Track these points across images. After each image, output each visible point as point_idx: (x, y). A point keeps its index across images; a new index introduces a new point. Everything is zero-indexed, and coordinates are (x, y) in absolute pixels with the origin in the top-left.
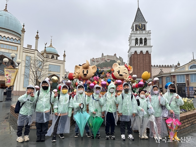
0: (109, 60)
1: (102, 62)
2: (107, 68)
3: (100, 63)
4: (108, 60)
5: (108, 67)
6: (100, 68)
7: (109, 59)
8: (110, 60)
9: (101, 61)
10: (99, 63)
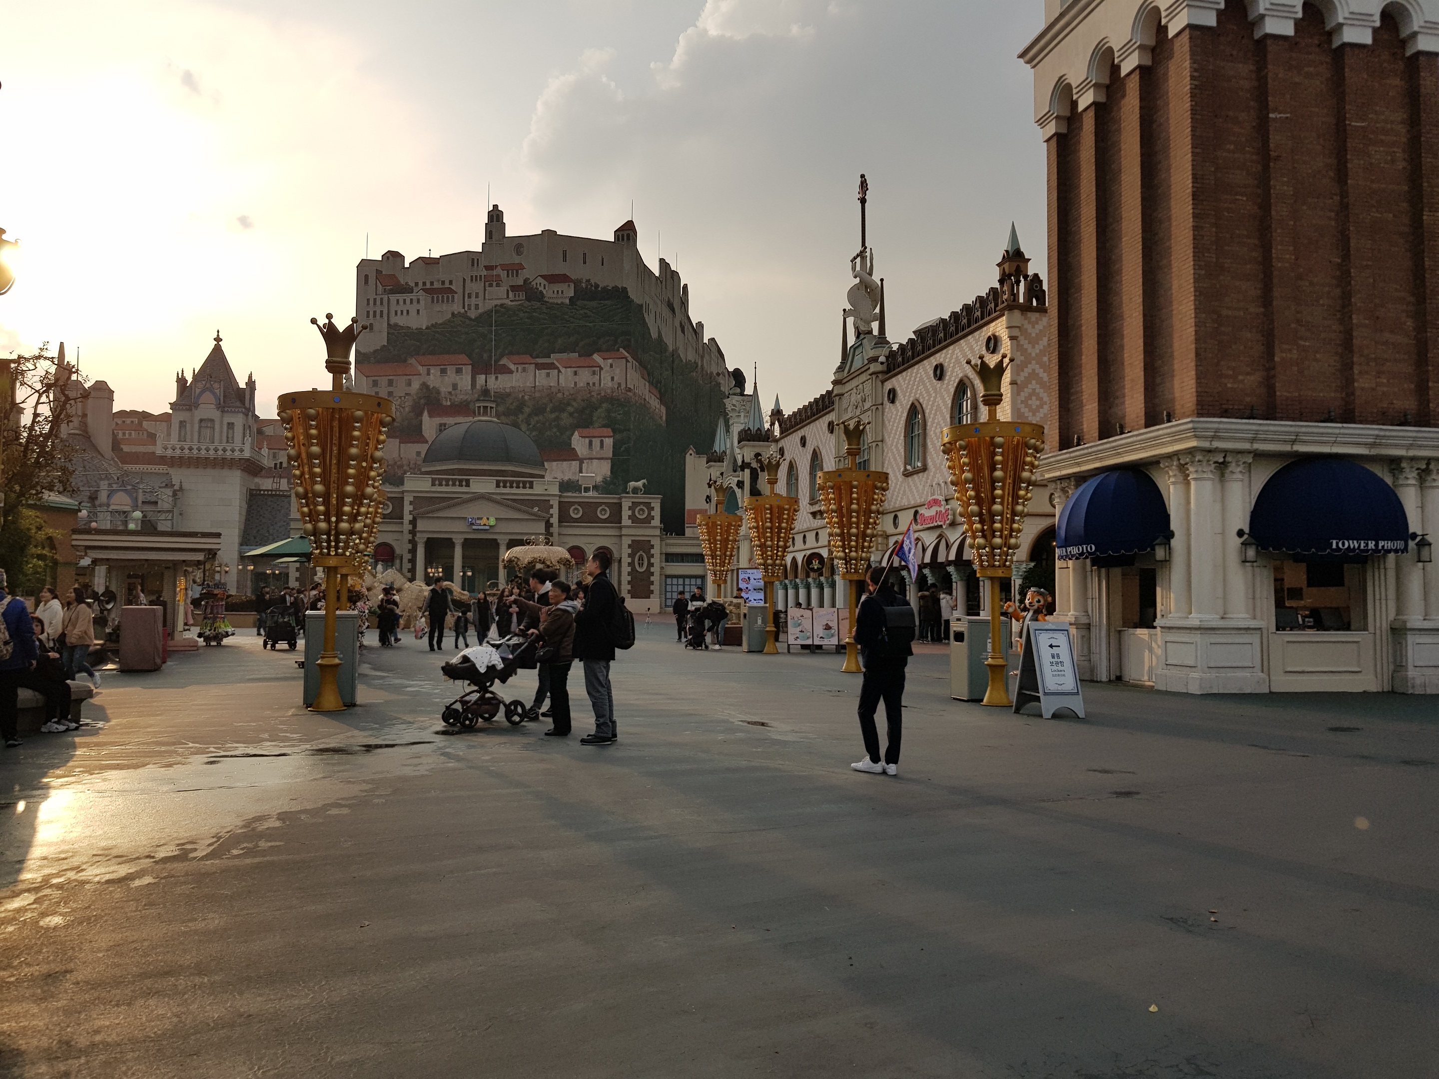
0: (562, 278)
1: (490, 305)
2: (539, 366)
3: (473, 314)
4: (552, 279)
5: (554, 358)
6: (463, 358)
7: (561, 268)
8: (577, 283)
9: (477, 287)
10: (457, 308)
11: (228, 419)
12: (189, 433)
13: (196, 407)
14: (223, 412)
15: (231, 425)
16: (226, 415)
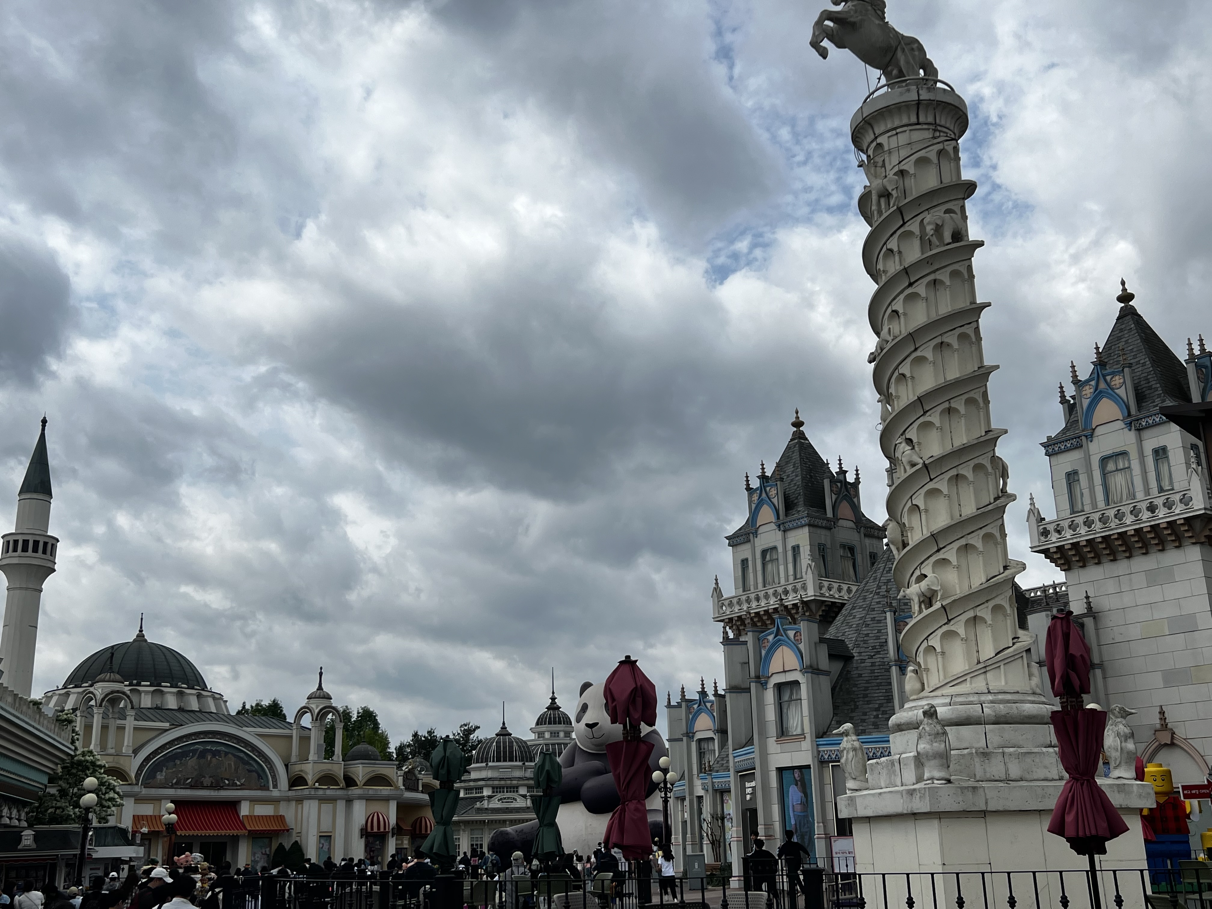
11: (1152, 441)
12: (1086, 492)
13: (1090, 436)
14: (1139, 430)
15: (1161, 453)
16: (1146, 434)
